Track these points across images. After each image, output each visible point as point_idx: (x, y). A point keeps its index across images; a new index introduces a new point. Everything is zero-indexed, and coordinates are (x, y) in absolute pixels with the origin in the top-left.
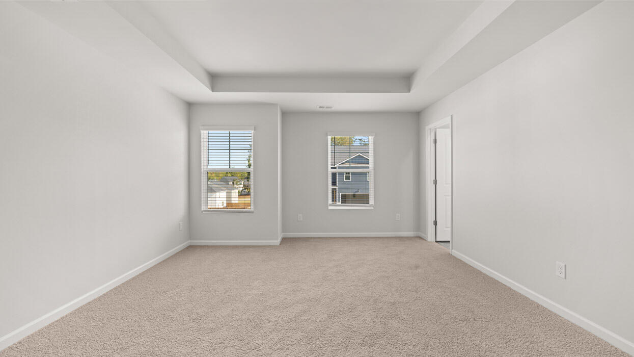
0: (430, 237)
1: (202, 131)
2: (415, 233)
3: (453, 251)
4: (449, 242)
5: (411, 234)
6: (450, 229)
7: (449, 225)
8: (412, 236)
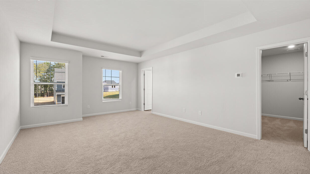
0: (143, 110)
1: (31, 60)
2: (136, 109)
3: (153, 112)
4: (151, 110)
5: (135, 109)
6: (151, 106)
7: (151, 104)
8: (135, 110)
